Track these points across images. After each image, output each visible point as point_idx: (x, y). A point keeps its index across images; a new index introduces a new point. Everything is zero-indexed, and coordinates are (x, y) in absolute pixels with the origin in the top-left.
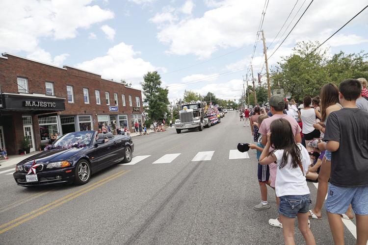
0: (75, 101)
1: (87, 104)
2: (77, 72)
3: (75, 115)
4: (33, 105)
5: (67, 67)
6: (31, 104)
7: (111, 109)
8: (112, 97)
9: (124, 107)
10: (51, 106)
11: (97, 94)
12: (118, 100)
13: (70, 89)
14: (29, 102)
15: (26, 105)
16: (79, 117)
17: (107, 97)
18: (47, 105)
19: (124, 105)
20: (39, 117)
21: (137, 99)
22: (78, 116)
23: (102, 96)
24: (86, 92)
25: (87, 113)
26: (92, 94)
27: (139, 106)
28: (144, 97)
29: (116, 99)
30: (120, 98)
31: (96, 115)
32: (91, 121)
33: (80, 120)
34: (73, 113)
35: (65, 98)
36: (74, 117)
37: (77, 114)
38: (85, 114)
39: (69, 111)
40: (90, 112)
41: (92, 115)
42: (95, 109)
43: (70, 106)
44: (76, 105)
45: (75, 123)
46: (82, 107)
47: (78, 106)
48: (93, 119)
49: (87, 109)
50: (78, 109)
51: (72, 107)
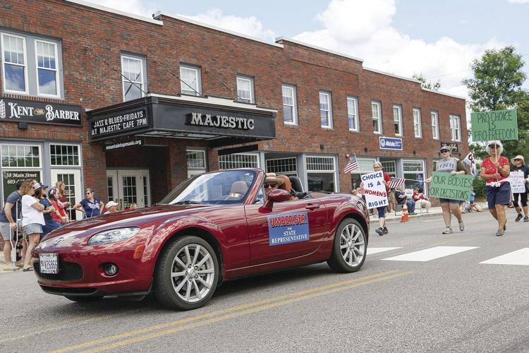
0: (299, 121)
1: (328, 130)
2: (307, 53)
3: (299, 155)
4: (206, 124)
5: (285, 42)
6: (204, 121)
7: (383, 145)
8: (387, 113)
9: (418, 139)
10: (245, 127)
11: (352, 107)
12: (403, 123)
13: (288, 93)
14: (200, 115)
15: (193, 122)
16: (308, 160)
17: (376, 113)
18: (237, 123)
19: (418, 135)
20: (220, 153)
21: (454, 122)
22: (304, 157)
23: (364, 110)
24: (325, 99)
25: (325, 151)
26: (339, 105)
27: (459, 140)
29: (398, 118)
30: (407, 116)
31: (348, 155)
32: (335, 171)
33: (309, 167)
34: (293, 149)
35: (276, 111)
36: (295, 159)
37: (303, 152)
38: (321, 152)
39: (285, 145)
40: (333, 147)
41: (338, 157)
42: (345, 141)
43: (288, 131)
44: (302, 129)
45: (297, 173)
46: (315, 136)
47: (306, 133)
48: (339, 164)
49: (326, 142)
50: (306, 141)
51: (293, 135)
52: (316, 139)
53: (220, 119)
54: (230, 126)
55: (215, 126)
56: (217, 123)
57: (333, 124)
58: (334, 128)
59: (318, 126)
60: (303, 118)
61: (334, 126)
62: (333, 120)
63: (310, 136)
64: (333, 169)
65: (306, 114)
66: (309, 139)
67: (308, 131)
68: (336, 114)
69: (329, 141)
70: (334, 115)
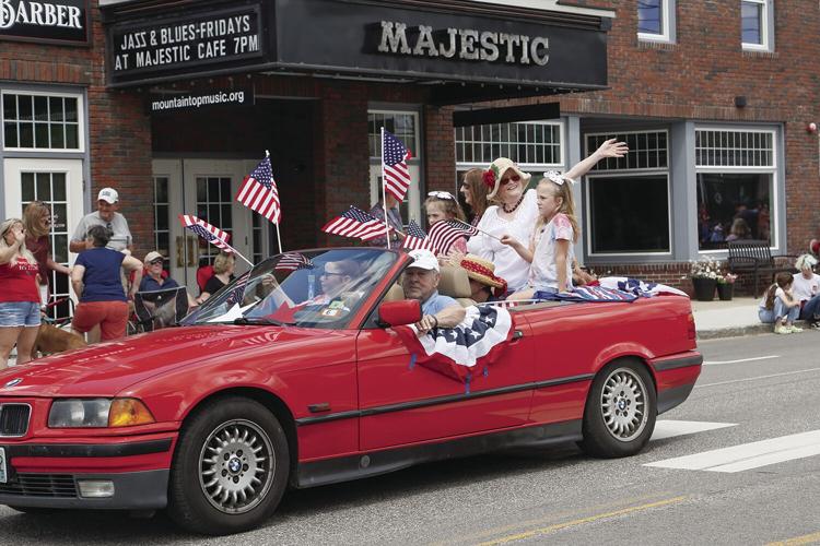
0: (679, 33)
1: (759, 57)
3: (676, 124)
4: (418, 50)
6: (412, 44)
10: (525, 59)
14: (401, 30)
15: (383, 48)
16: (702, 139)
18: (503, 48)
20: (460, 120)
22: (690, 132)
25: (750, 114)
31: (813, 126)
32: (773, 167)
33: (702, 158)
34: (660, 110)
35: (612, 15)
36: (665, 134)
37: (687, 116)
38: (737, 118)
39: (637, 97)
40: (773, 102)
41: (785, 130)
42: (806, 86)
43: (648, 60)
44: (686, 55)
45: (668, 173)
46: (723, 74)
47: (698, 66)
48: (786, 151)
49: (753, 88)
50: (697, 86)
51: (660, 70)
52: (724, 80)
53: (458, 38)
54: (484, 56)
55: (442, 57)
56: (447, 47)
57: (776, 39)
58: (776, 51)
59: (732, 45)
60: (691, 23)
61: (776, 43)
62: (776, 28)
63: (707, 73)
64: (770, 164)
65: (699, 13)
66: (704, 81)
67: (704, 60)
68: (785, 12)
69: (760, 88)
70: (779, 16)
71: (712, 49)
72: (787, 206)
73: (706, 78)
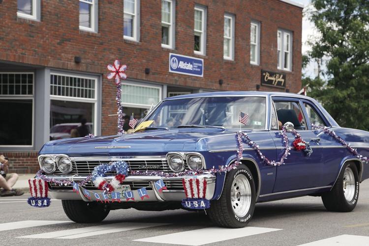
0: (42, 15)
1: (89, 35)
3: (39, 70)
7: (174, 66)
8: (184, 18)
9: (228, 62)
11: (131, 2)
12: (208, 36)
16: (54, 79)
17: (168, 17)
19: (229, 56)
21: (283, 41)
22: (47, 75)
23: (149, 9)
25: (83, 67)
27: (288, 69)
28: (310, 34)
29: (200, 28)
30: (215, 27)
32: (95, 100)
33: (54, 91)
34: (30, 60)
36: (32, 75)
37: (46, 65)
38: (76, 69)
39: (16, 51)
40: (96, 62)
41: (103, 78)
42: (115, 54)
43: (23, 30)
44: (46, 28)
45: (33, 99)
46: (68, 42)
47: (53, 36)
48: (103, 90)
49: (85, 52)
50: (53, 48)
51: (30, 36)
52: (68, 46)
57: (99, 25)
58: (99, 32)
59: (74, 26)
60: (49, 10)
61: (99, 28)
62: (99, 19)
63: (59, 41)
64: (93, 97)
65: (54, 4)
66: (56, 45)
67: (57, 33)
68: (104, 10)
69: (89, 53)
70: (101, 12)
71: (62, 27)
72: (102, 122)
73: (58, 44)
